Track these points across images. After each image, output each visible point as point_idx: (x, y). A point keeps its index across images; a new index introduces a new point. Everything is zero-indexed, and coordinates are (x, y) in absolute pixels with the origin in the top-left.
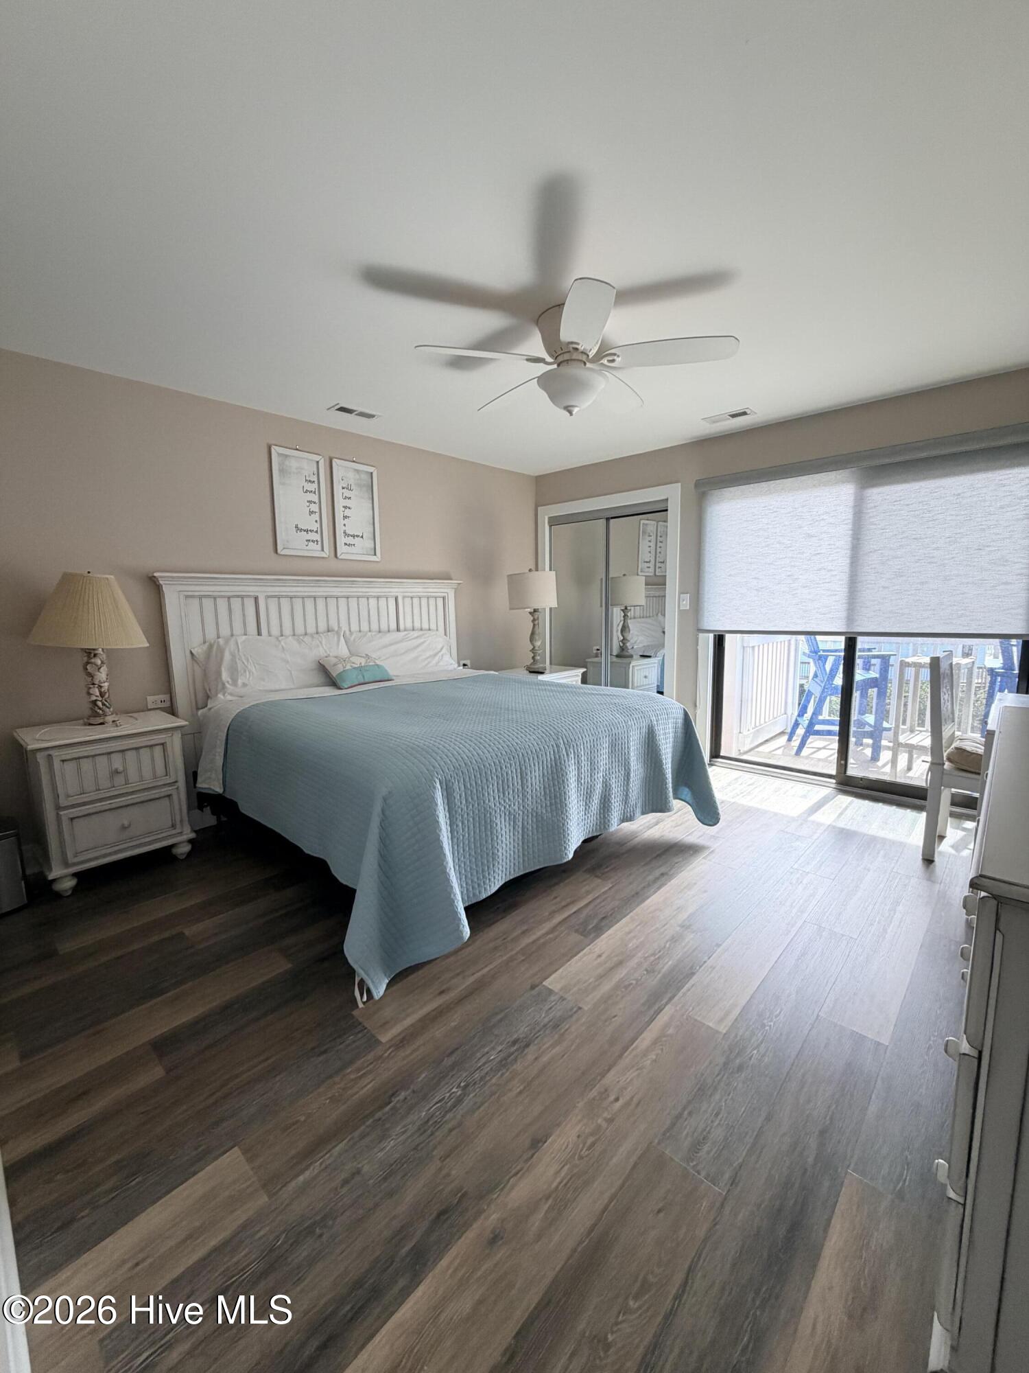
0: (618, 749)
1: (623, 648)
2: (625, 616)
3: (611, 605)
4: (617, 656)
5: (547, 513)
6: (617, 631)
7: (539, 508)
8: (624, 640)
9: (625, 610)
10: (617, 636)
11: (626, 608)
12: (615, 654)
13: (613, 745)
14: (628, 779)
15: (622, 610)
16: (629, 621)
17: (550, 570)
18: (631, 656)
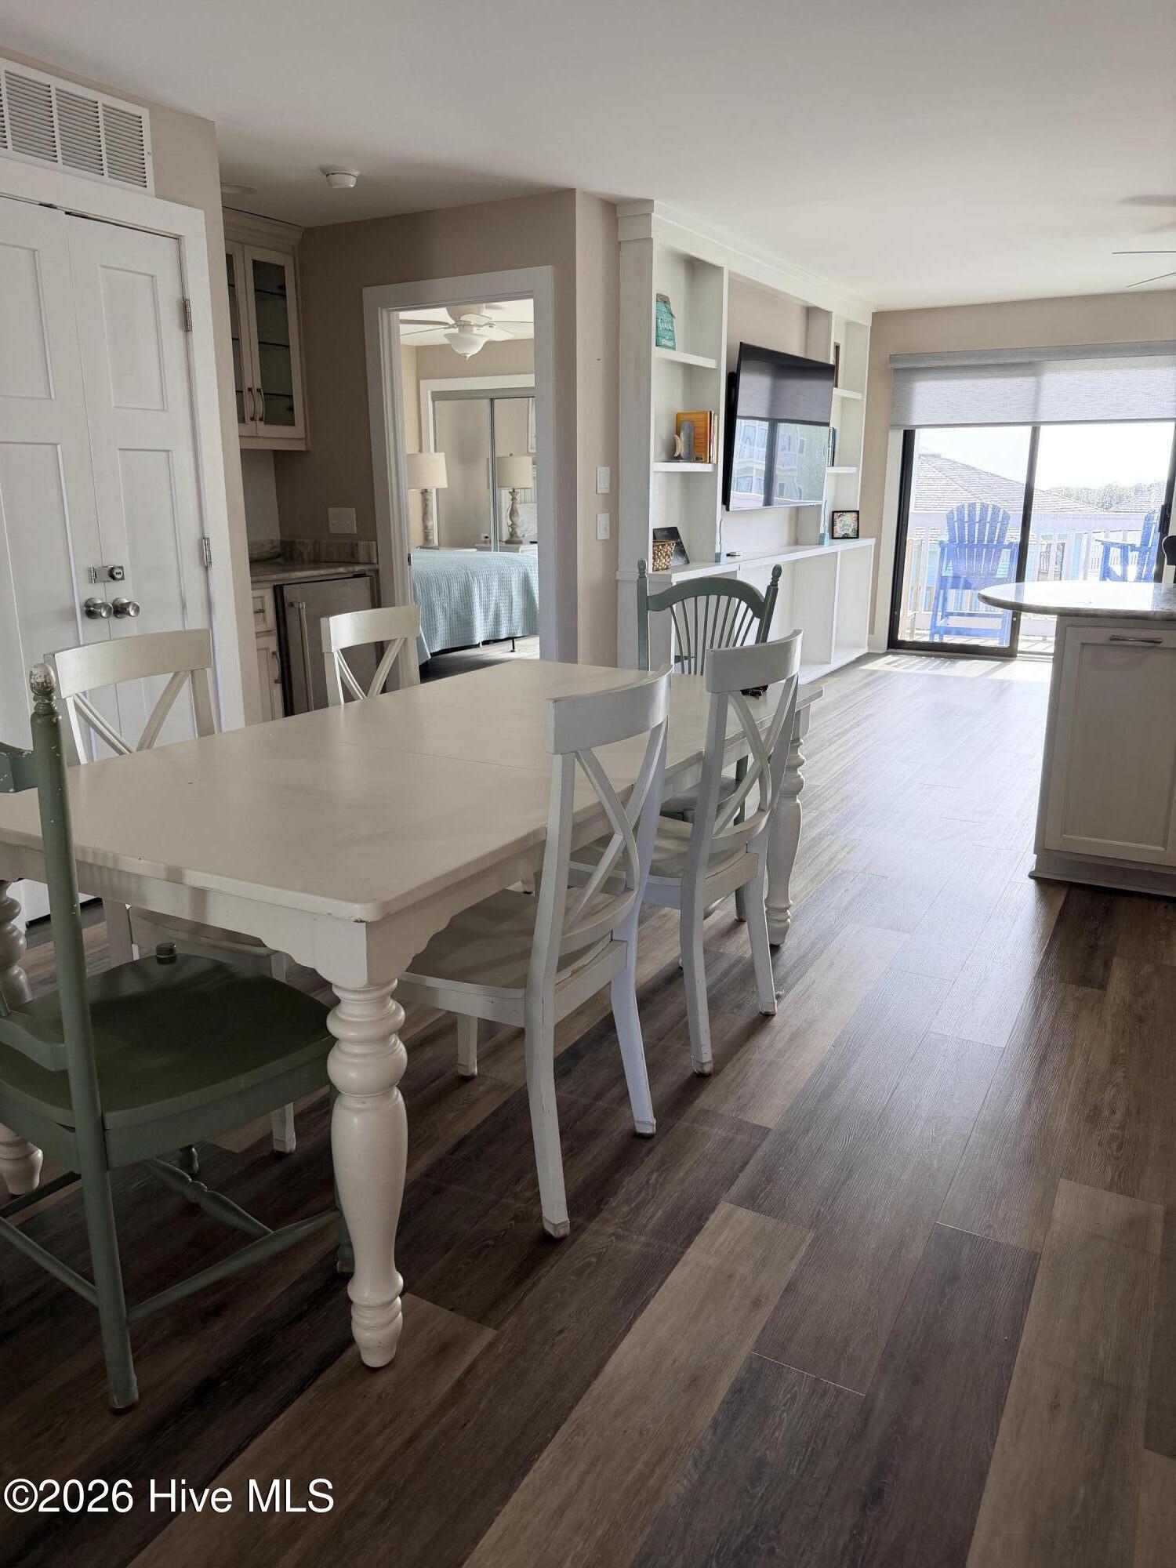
0: (504, 583)
1: (512, 534)
2: (513, 499)
3: (498, 487)
4: (507, 542)
5: (429, 386)
6: (506, 517)
7: (421, 381)
8: (513, 526)
9: (513, 493)
10: (506, 521)
11: (514, 491)
12: (504, 540)
13: (501, 582)
14: (512, 606)
15: (510, 493)
16: (518, 506)
17: (436, 451)
18: (521, 543)
